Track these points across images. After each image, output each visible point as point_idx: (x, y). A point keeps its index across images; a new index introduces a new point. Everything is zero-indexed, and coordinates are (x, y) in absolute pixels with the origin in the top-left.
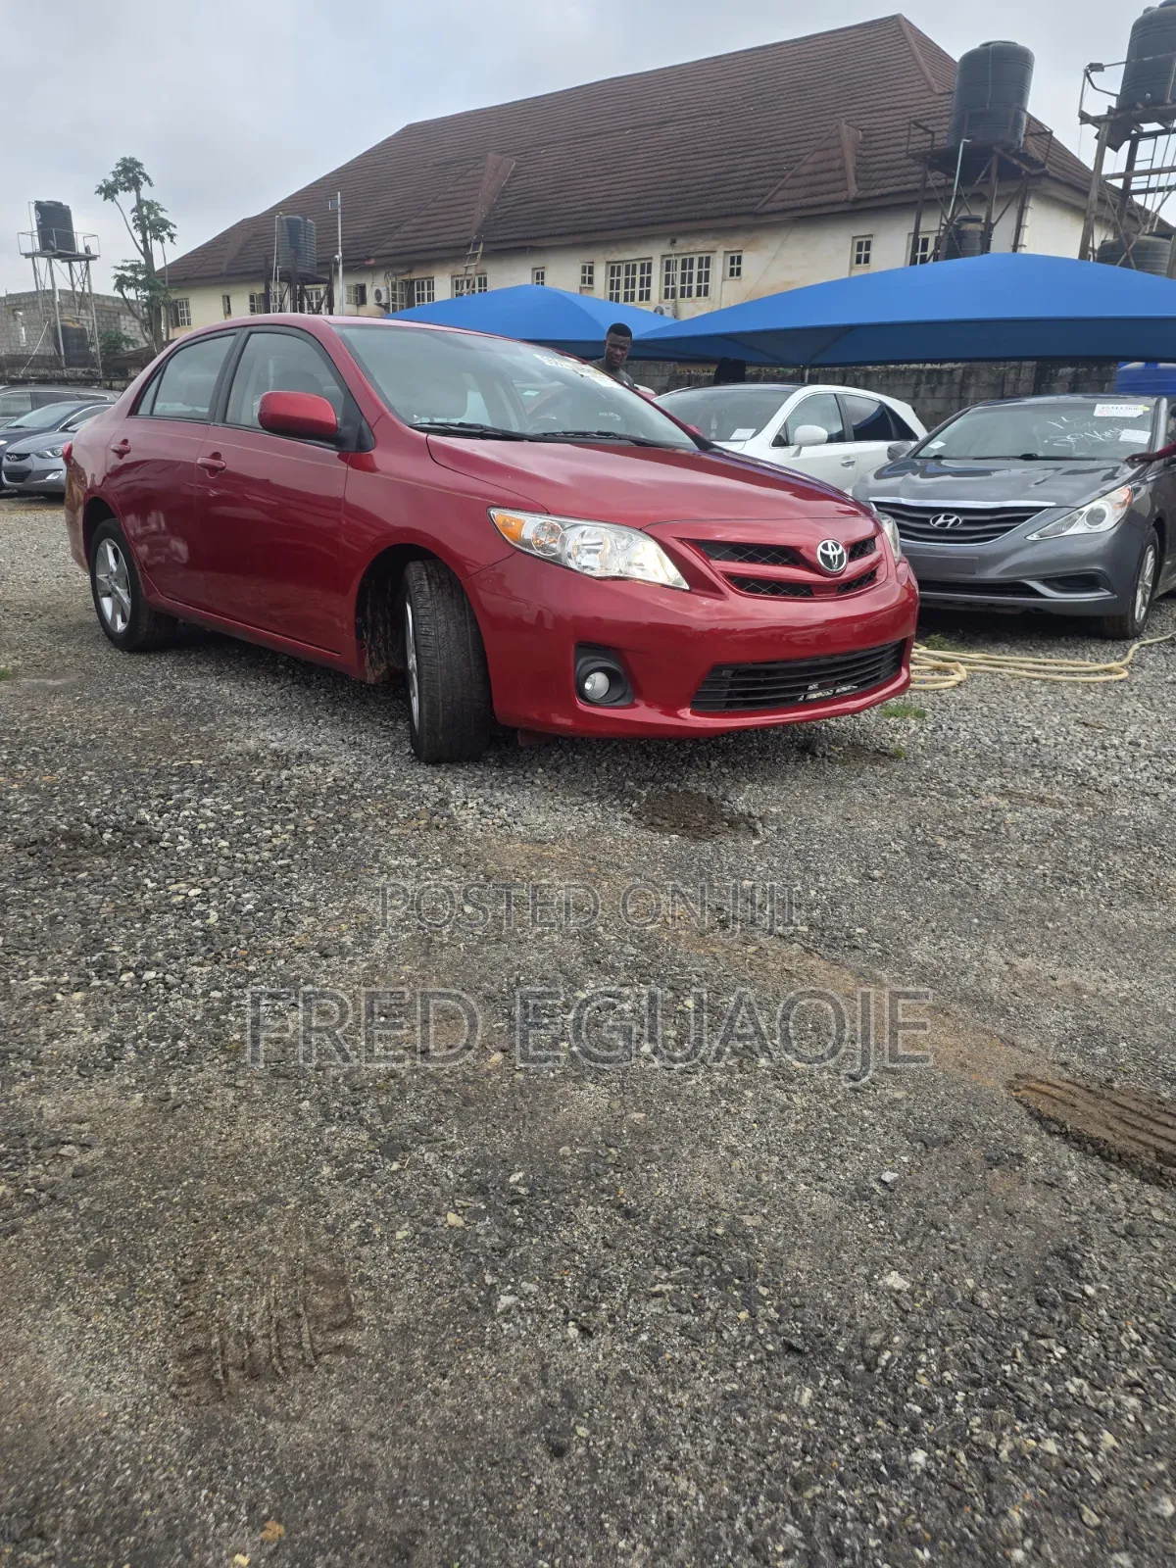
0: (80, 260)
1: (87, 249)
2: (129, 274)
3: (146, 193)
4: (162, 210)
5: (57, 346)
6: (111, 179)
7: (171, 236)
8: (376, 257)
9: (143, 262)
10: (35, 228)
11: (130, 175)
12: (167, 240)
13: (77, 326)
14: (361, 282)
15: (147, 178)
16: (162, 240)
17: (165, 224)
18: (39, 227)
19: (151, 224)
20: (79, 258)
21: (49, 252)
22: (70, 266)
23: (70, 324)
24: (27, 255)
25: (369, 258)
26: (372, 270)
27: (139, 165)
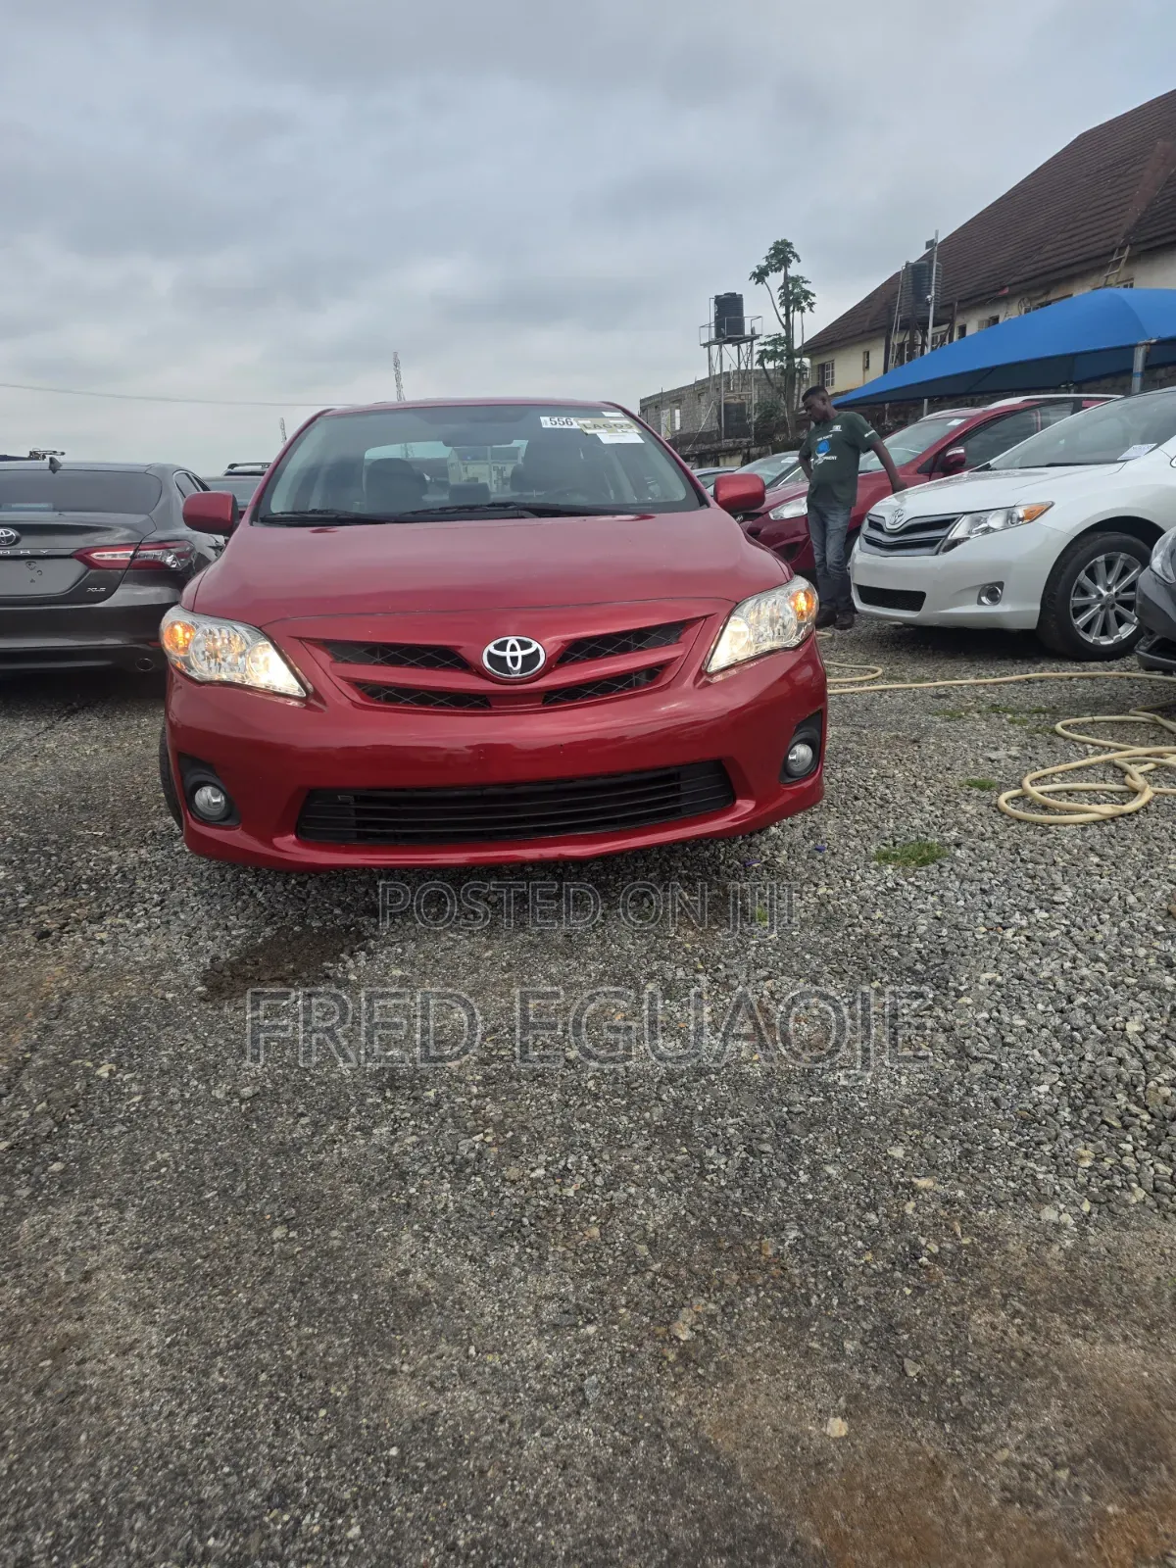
0: (746, 342)
1: (753, 331)
2: (769, 348)
3: (794, 270)
4: (806, 282)
5: (720, 423)
6: (764, 263)
7: (811, 305)
8: (1009, 286)
9: (784, 334)
10: (713, 320)
11: (782, 254)
12: (807, 310)
13: (738, 401)
14: (995, 314)
15: (795, 255)
16: (803, 310)
17: (807, 294)
18: (716, 318)
19: (794, 297)
20: (746, 340)
21: (721, 340)
22: (739, 347)
23: (732, 401)
24: (705, 345)
25: (1003, 288)
26: (1006, 300)
27: (789, 245)
